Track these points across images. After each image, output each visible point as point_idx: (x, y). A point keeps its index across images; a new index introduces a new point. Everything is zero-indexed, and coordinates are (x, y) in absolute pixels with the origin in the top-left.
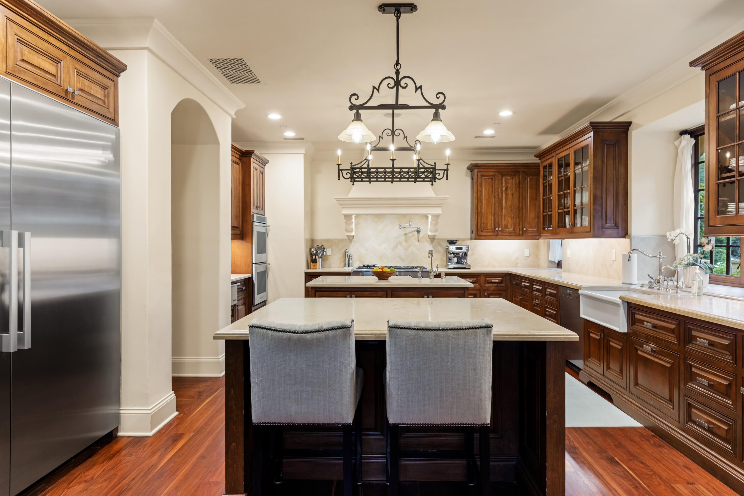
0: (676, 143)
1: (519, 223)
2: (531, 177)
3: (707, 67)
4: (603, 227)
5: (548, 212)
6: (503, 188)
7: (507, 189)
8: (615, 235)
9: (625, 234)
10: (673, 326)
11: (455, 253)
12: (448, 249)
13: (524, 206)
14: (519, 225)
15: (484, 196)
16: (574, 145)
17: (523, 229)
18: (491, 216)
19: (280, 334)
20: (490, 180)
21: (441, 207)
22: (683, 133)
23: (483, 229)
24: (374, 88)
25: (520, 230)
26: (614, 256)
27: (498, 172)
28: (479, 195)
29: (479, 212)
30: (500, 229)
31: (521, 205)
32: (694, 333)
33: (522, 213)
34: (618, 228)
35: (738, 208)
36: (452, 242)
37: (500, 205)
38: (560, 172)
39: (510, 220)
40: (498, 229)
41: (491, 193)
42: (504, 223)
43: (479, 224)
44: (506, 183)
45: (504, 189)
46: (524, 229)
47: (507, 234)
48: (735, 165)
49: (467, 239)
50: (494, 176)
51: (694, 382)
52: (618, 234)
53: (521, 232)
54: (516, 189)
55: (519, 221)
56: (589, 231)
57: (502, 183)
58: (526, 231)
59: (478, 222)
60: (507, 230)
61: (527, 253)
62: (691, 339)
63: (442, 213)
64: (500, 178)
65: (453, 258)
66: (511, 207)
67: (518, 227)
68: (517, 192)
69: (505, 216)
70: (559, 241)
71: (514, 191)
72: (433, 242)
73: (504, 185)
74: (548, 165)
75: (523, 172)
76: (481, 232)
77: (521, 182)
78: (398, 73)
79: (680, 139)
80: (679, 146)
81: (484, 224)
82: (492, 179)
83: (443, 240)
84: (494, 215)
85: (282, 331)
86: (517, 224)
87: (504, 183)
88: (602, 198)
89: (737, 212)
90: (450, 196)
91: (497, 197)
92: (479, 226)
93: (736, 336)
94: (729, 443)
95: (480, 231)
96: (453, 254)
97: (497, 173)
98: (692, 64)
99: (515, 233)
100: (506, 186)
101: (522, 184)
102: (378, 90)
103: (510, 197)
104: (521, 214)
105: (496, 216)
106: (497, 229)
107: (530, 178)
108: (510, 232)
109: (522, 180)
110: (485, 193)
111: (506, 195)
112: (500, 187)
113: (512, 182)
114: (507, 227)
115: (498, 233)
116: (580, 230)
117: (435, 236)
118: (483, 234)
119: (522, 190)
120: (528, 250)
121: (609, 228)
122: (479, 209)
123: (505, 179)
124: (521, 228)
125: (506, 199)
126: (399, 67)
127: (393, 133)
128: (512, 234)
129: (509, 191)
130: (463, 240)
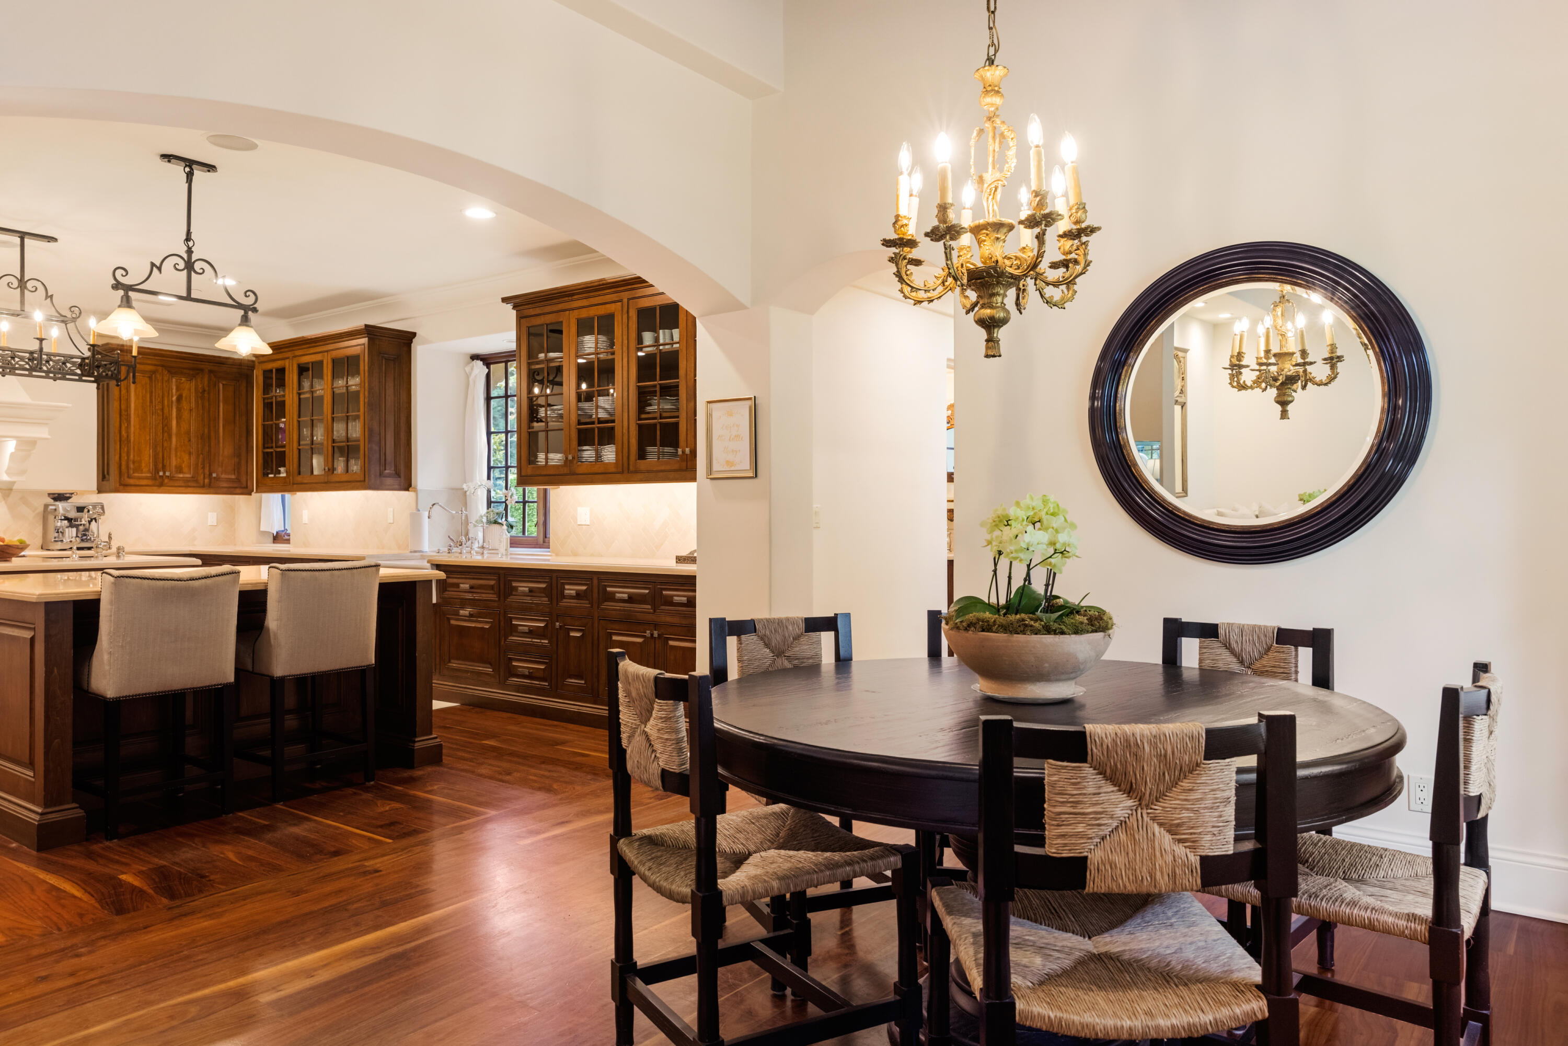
0: (468, 369)
1: (203, 463)
2: (224, 383)
3: (518, 308)
4: (381, 475)
5: (276, 447)
6: (172, 397)
7: (179, 399)
8: (396, 487)
9: (407, 485)
10: (492, 583)
11: (72, 519)
12: (55, 510)
13: (212, 434)
14: (203, 468)
15: (135, 409)
16: (332, 350)
17: (210, 474)
18: (148, 449)
19: (158, 582)
20: (147, 380)
21: (47, 424)
22: (474, 357)
23: (131, 472)
24: (153, 265)
25: (206, 476)
26: (391, 517)
27: (162, 366)
28: (123, 407)
29: (123, 439)
30: (168, 474)
31: (206, 431)
32: (514, 584)
33: (210, 446)
34: (400, 477)
35: (547, 459)
36: (60, 497)
37: (166, 428)
38: (300, 386)
39: (186, 457)
40: (164, 473)
41: (148, 404)
42: (174, 462)
43: (124, 463)
44: (178, 389)
45: (174, 398)
46: (214, 475)
47: (181, 483)
48: (543, 415)
49: (91, 492)
50: (154, 372)
51: (514, 634)
52: (400, 485)
53: (207, 481)
54: (197, 402)
55: (204, 461)
56: (363, 479)
57: (170, 389)
58: (217, 479)
59: (122, 459)
60: (181, 476)
61: (212, 518)
62: (513, 590)
63: (49, 437)
64: (166, 378)
65: (67, 530)
66: (188, 433)
67: (201, 471)
68: (200, 406)
69: (176, 449)
70: (278, 496)
71: (193, 405)
72: (8, 496)
73: (174, 391)
74: (274, 370)
75: (211, 372)
76: (129, 477)
77: (207, 389)
78: (190, 251)
79: (471, 365)
80: (471, 374)
81: (134, 462)
82: (150, 378)
83: (37, 493)
84: (155, 447)
85: (164, 580)
86: (200, 466)
87: (174, 388)
88: (380, 434)
89: (547, 462)
90: (70, 405)
91: (161, 413)
92: (123, 467)
93: (551, 578)
94: (546, 681)
95: (126, 475)
96: (66, 522)
97: (160, 369)
98: (505, 300)
99: (197, 481)
100: (178, 393)
101: (209, 393)
102: (159, 269)
103: (186, 415)
104: (207, 449)
105: (159, 449)
106: (161, 474)
107: (223, 385)
108: (186, 480)
109: (209, 386)
110: (135, 403)
111: (179, 410)
112: (166, 394)
113: (190, 387)
114: (180, 470)
115: (163, 480)
116: (344, 478)
117: (14, 483)
118: (132, 481)
119: (209, 405)
120: (215, 514)
121: (389, 476)
122: (123, 433)
123: (176, 381)
124: (208, 473)
125: (179, 417)
126: (191, 244)
127: (22, 283)
128: (190, 484)
129: (185, 405)
130: (83, 493)
